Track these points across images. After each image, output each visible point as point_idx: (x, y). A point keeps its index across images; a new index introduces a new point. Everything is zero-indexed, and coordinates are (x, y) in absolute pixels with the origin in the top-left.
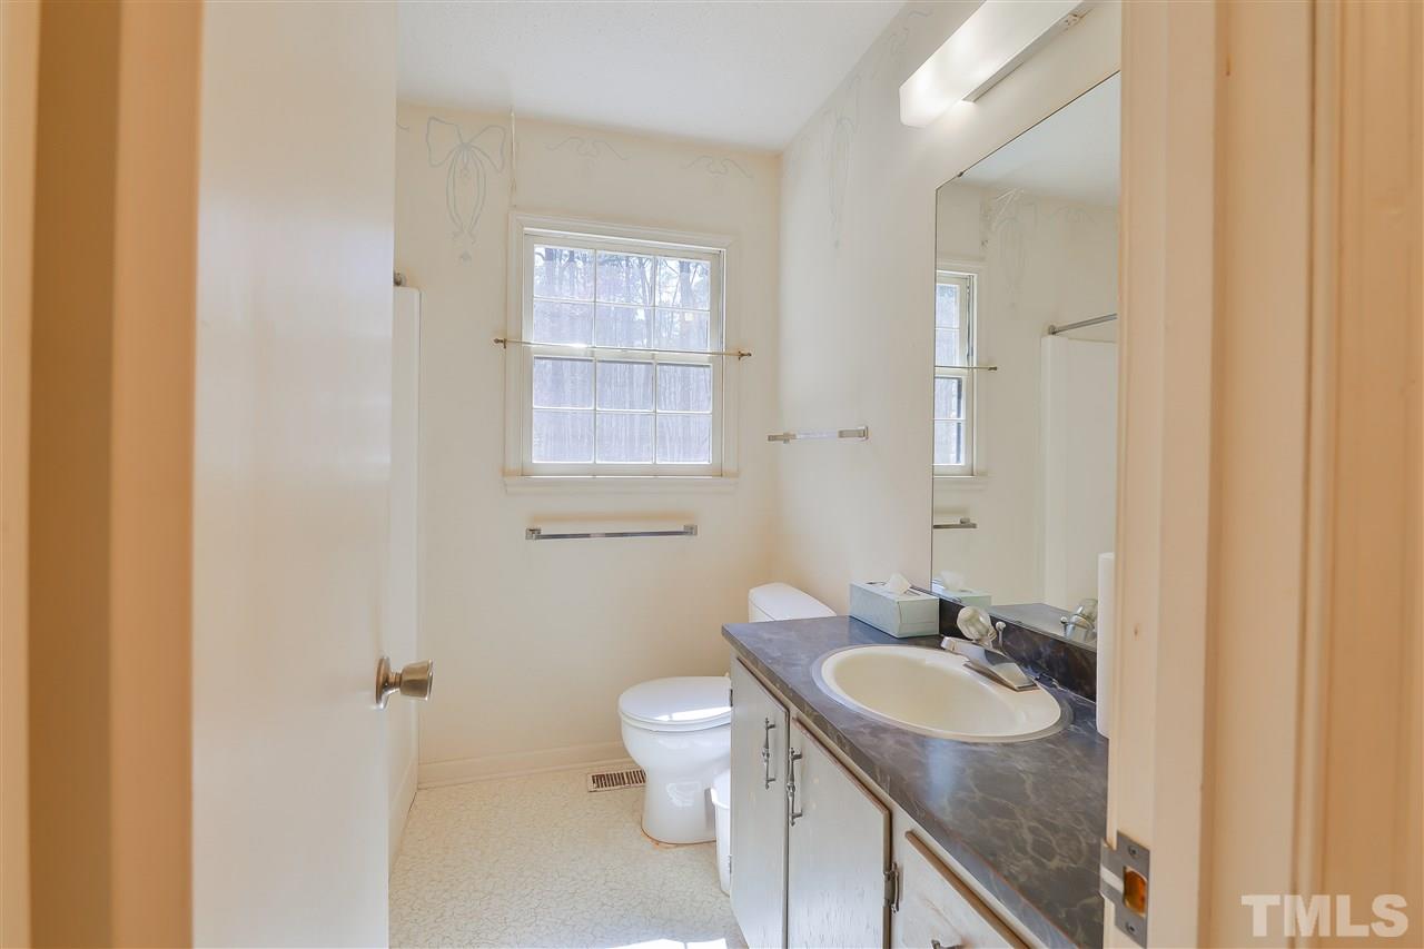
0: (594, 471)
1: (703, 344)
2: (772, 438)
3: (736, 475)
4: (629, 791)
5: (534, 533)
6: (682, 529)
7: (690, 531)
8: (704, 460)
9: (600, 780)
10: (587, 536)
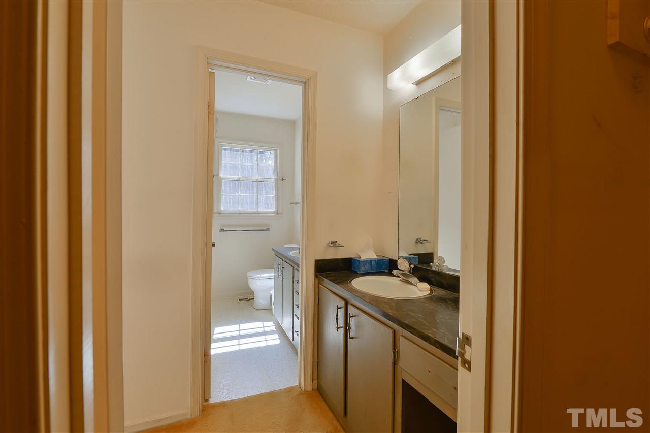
0: (240, 212)
1: (272, 176)
2: (291, 203)
3: (282, 214)
4: (249, 302)
5: (222, 230)
6: (265, 229)
7: (268, 230)
8: (273, 209)
9: (241, 300)
10: (236, 231)
